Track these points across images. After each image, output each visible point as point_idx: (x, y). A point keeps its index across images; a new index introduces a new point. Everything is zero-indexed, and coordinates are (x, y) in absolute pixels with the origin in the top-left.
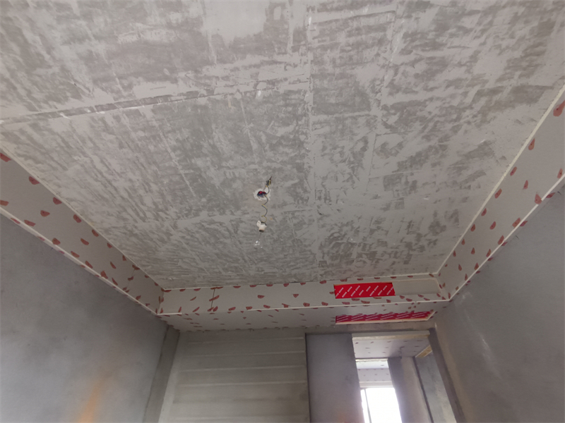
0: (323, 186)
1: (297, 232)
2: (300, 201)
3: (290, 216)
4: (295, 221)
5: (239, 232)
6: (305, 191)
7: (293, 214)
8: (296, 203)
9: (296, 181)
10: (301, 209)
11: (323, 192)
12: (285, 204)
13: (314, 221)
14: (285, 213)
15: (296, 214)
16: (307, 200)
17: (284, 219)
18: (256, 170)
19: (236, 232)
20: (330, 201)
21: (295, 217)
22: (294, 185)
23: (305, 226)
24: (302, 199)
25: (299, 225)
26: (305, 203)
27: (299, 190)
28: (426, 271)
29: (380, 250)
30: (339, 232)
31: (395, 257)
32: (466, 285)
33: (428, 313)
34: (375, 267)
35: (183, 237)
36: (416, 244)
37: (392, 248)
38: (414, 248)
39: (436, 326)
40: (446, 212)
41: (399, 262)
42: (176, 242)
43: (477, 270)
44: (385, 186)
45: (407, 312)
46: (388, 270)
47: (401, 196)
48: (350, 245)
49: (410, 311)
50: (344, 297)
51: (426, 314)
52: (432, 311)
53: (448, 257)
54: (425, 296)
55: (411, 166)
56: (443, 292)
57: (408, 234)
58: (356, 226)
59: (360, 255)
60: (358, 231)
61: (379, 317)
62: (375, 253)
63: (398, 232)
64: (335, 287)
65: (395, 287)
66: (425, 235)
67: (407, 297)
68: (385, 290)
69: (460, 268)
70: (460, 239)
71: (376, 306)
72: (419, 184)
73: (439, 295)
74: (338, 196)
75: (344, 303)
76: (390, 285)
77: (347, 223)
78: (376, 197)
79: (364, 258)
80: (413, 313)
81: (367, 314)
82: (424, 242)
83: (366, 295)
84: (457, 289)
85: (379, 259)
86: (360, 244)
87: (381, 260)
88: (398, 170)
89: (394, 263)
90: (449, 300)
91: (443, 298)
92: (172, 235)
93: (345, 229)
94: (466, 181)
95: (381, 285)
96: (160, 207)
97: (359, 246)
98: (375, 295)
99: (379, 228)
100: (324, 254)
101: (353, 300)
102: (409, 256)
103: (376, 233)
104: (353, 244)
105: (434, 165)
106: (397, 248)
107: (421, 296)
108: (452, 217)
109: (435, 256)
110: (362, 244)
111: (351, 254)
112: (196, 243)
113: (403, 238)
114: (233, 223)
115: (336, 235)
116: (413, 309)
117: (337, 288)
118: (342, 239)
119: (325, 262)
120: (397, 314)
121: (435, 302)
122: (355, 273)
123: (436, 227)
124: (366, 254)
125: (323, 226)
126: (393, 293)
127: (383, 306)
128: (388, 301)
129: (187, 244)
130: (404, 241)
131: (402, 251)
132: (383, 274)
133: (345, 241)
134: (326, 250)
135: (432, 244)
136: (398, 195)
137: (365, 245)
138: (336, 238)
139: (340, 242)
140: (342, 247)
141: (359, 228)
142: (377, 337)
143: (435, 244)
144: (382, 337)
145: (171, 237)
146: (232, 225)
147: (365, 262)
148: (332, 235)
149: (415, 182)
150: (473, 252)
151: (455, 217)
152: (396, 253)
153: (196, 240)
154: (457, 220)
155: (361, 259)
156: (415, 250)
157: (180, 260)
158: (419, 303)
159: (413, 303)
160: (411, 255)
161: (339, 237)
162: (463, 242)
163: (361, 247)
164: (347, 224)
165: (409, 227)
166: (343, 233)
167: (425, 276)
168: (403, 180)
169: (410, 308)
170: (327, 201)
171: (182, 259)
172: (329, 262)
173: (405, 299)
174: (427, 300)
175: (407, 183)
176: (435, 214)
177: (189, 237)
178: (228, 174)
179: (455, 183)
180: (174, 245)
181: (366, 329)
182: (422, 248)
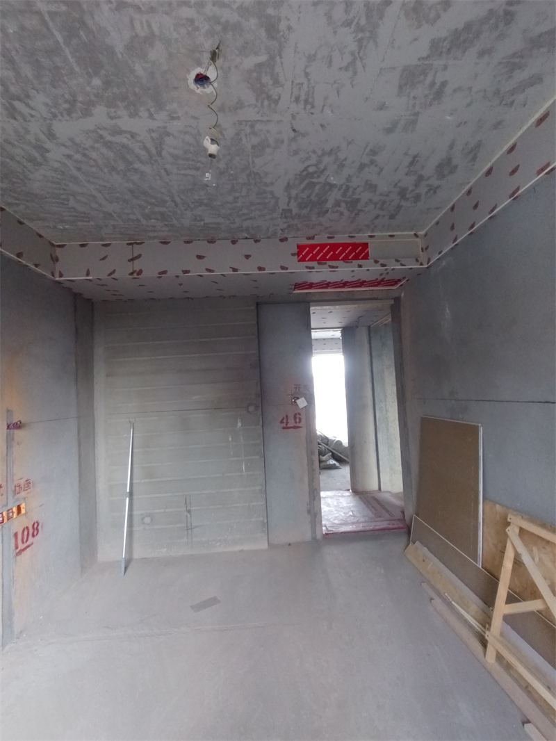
0: (307, 75)
1: (256, 160)
2: (266, 103)
3: (248, 130)
4: (255, 140)
5: (164, 153)
6: (276, 82)
7: (252, 126)
8: (259, 105)
9: (263, 58)
10: (265, 118)
11: (305, 87)
12: (240, 105)
13: (282, 142)
14: (240, 123)
15: (258, 127)
16: (277, 102)
17: (237, 134)
18: (191, 21)
19: (159, 154)
20: (313, 107)
21: (254, 133)
22: (260, 66)
23: (268, 150)
24: (269, 97)
25: (260, 148)
26: (273, 105)
27: (266, 79)
28: (412, 230)
29: (365, 196)
30: (316, 165)
31: (382, 209)
32: (452, 249)
33: (399, 280)
34: (352, 222)
35: (69, 157)
36: (412, 191)
37: (381, 195)
38: (408, 196)
39: (403, 295)
40: (467, 144)
41: (384, 216)
42: (56, 165)
43: (471, 231)
44: (401, 87)
45: (377, 279)
46: (368, 226)
47: (417, 109)
48: (327, 187)
49: (380, 278)
50: (309, 260)
51: (395, 282)
52: (404, 278)
53: (444, 211)
54: (403, 261)
55: (449, 51)
56: (423, 257)
57: (407, 175)
58: (341, 156)
59: (337, 204)
60: (343, 166)
61: (345, 284)
62: (358, 201)
63: (396, 171)
64: (299, 247)
65: (370, 249)
66: (428, 178)
67: (381, 261)
68: (358, 251)
69: (452, 228)
70: (467, 188)
71: (345, 271)
72: (448, 90)
73: (417, 260)
74: (326, 98)
75: (307, 267)
76: (365, 245)
77: (331, 150)
78: (382, 107)
79: (343, 207)
80: (382, 280)
81: (332, 281)
82: (423, 190)
83: (335, 258)
84: (440, 253)
85: (361, 211)
86: (342, 185)
87: (364, 211)
88: (428, 57)
89: (377, 217)
90: (427, 266)
91: (421, 264)
92: (48, 151)
93: (326, 160)
94: (513, 92)
95: (355, 246)
96: (13, 89)
97: (339, 190)
98: (346, 259)
99: (372, 162)
100: (290, 198)
101: (319, 264)
102: (399, 207)
103: (367, 170)
104: (332, 186)
105: (482, 54)
106: (387, 195)
107: (397, 261)
108: (471, 152)
109: (428, 209)
110: (344, 187)
111: (327, 200)
112: (94, 169)
113: (400, 181)
114: (154, 135)
115: (311, 170)
116: (383, 276)
117: (301, 248)
118: (319, 177)
119: (291, 211)
120: (365, 281)
121: (411, 268)
122: (326, 228)
123: (446, 167)
124: (346, 203)
125: (296, 153)
126: (366, 257)
127: (353, 271)
128: (360, 266)
129: (79, 169)
130: (399, 185)
131: (393, 200)
132: (359, 231)
133: (322, 180)
134: (294, 192)
135: (432, 192)
136: (414, 106)
137: (348, 187)
138: (311, 175)
139: (315, 180)
140: (317, 187)
141: (346, 159)
142: (337, 307)
143: (435, 192)
144: (343, 307)
145: (47, 155)
146: (152, 138)
147: (342, 214)
148: (306, 169)
149: (444, 84)
150: (476, 207)
151: (473, 153)
152: (384, 202)
153: (92, 163)
154: (474, 159)
155: (337, 208)
156: (408, 199)
157: (71, 198)
158: (393, 269)
159: (386, 269)
160: (402, 206)
161: (315, 172)
162: (469, 192)
163: (342, 191)
164: (331, 152)
165: (412, 163)
166: (322, 167)
167: (409, 236)
168: (429, 79)
169: (381, 275)
170: (309, 107)
171: (74, 196)
172: (295, 211)
173: (380, 263)
174: (402, 265)
175: (433, 84)
176: (451, 147)
177: (78, 157)
178: (137, 25)
179: (497, 92)
180: (55, 170)
181: (326, 298)
182: (417, 198)
